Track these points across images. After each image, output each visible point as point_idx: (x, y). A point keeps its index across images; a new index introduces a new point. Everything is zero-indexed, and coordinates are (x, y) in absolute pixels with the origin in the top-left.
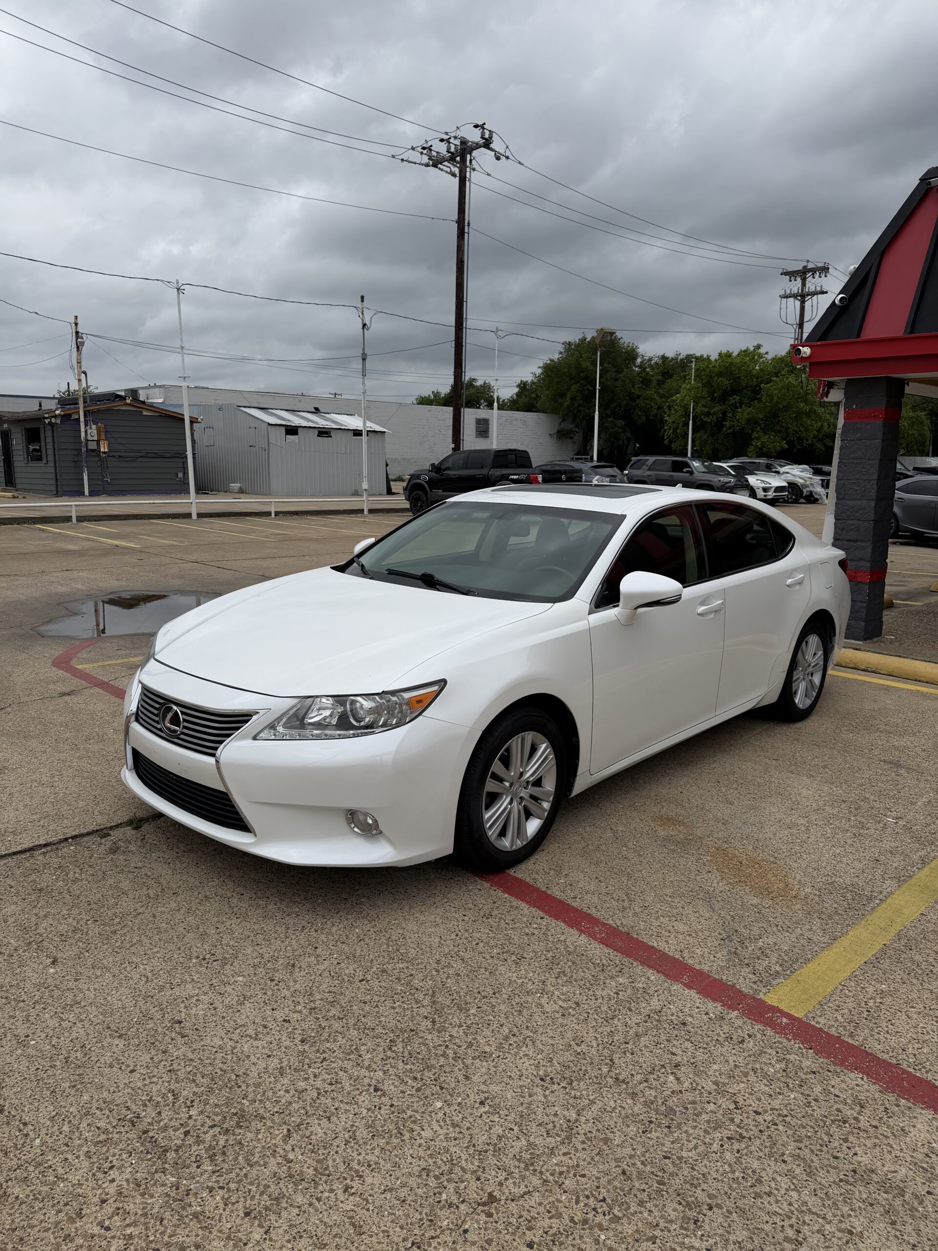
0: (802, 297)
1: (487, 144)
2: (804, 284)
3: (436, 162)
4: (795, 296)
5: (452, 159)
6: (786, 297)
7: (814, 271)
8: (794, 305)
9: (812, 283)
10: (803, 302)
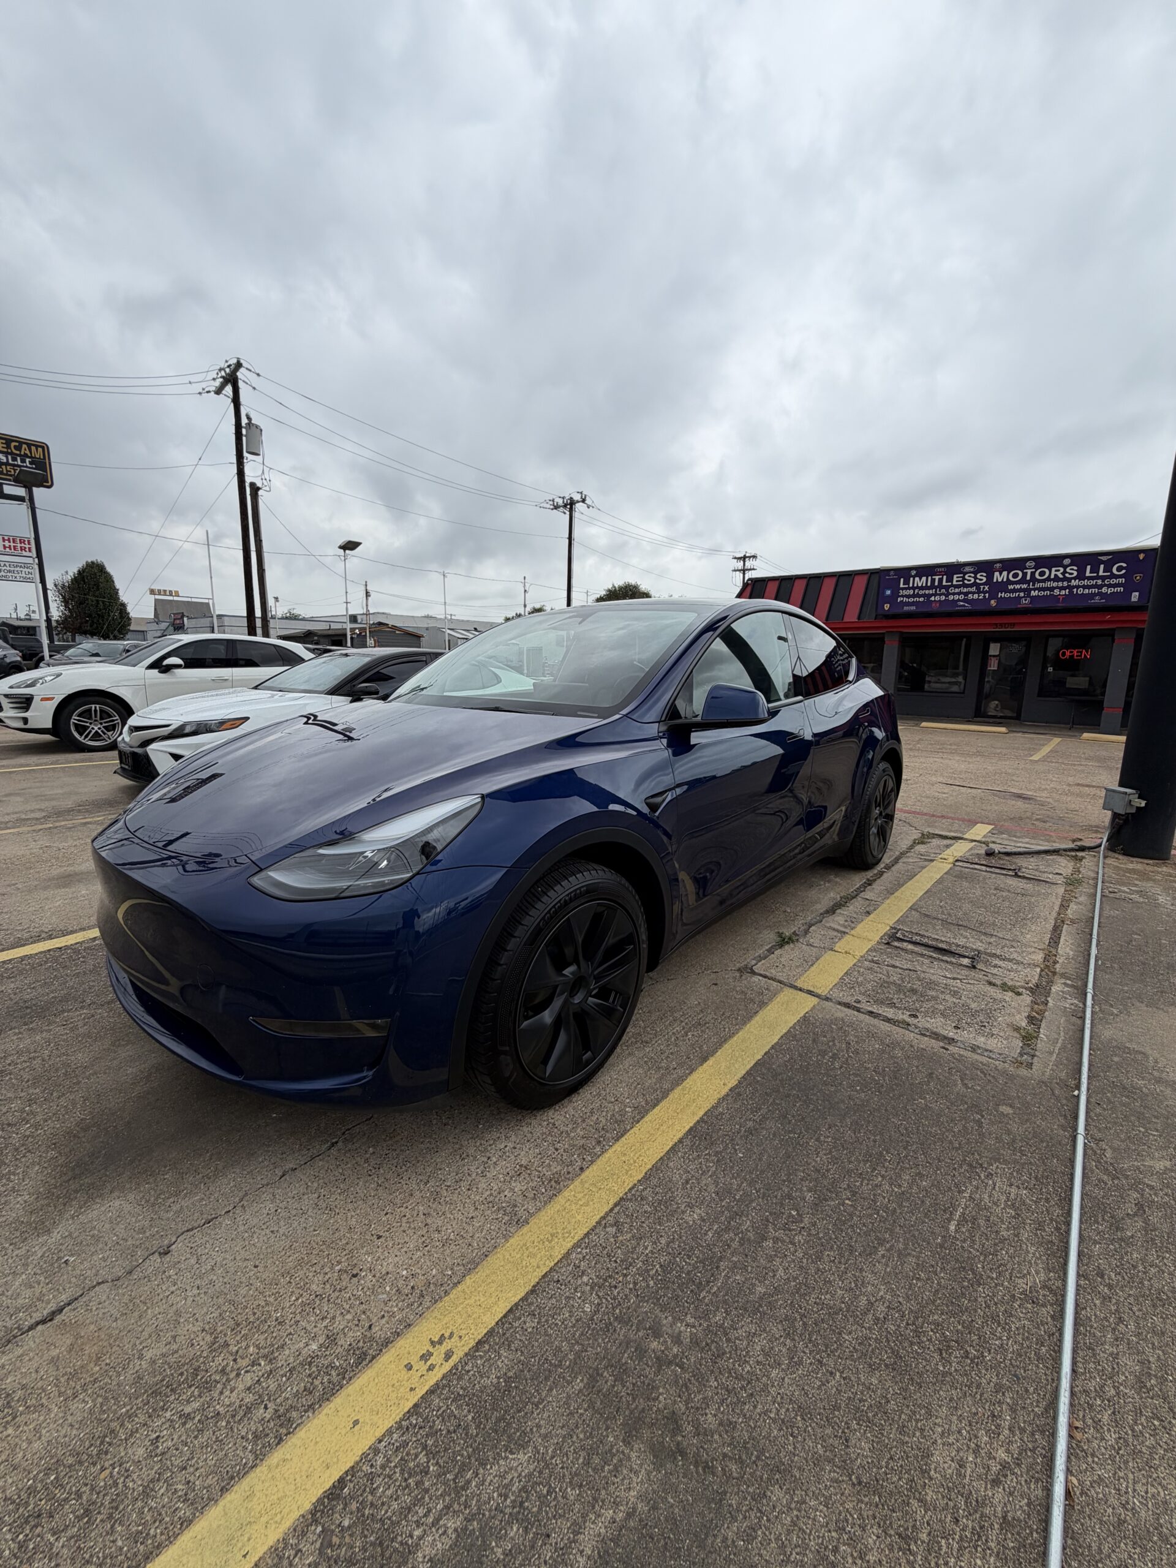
0: (744, 571)
1: (583, 501)
2: (744, 565)
3: (556, 507)
4: (739, 570)
5: (565, 506)
6: (735, 571)
7: (750, 557)
8: (740, 575)
9: (749, 564)
10: (744, 574)
